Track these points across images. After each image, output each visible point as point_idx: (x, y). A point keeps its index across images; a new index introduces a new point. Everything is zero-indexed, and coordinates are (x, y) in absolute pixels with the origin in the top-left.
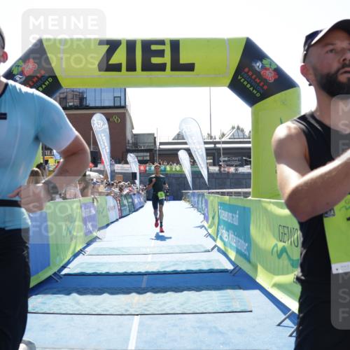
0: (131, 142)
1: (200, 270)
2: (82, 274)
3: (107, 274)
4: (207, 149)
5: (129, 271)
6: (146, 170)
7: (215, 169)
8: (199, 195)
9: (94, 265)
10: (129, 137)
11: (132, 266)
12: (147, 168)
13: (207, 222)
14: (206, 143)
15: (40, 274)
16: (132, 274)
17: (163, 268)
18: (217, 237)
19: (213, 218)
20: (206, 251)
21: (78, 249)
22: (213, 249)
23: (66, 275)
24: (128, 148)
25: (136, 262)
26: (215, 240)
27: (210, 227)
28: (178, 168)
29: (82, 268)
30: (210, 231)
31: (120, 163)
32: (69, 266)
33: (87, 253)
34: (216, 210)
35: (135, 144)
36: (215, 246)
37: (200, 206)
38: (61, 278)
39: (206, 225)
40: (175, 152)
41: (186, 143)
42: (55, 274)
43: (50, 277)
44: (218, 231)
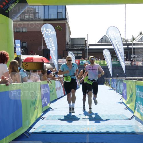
0: (69, 44)
1: (125, 132)
2: (44, 133)
3: (61, 133)
4: (125, 49)
5: (76, 131)
7: (129, 63)
8: (117, 81)
9: (51, 127)
10: (68, 40)
11: (77, 128)
12: (81, 62)
13: (126, 99)
14: (124, 45)
15: (16, 132)
16: (78, 133)
17: (99, 130)
19: (131, 96)
20: (127, 119)
21: (39, 116)
22: (132, 118)
23: (33, 133)
24: (67, 48)
25: (79, 126)
26: (133, 112)
27: (128, 103)
28: (102, 62)
29: (43, 128)
30: (128, 105)
31: (61, 58)
32: (34, 127)
33: (45, 119)
34: (134, 91)
35: (72, 45)
36: (134, 116)
37: (118, 88)
38: (30, 135)
39: (124, 101)
40: (101, 51)
42: (26, 132)
43: (23, 134)
44: (136, 105)
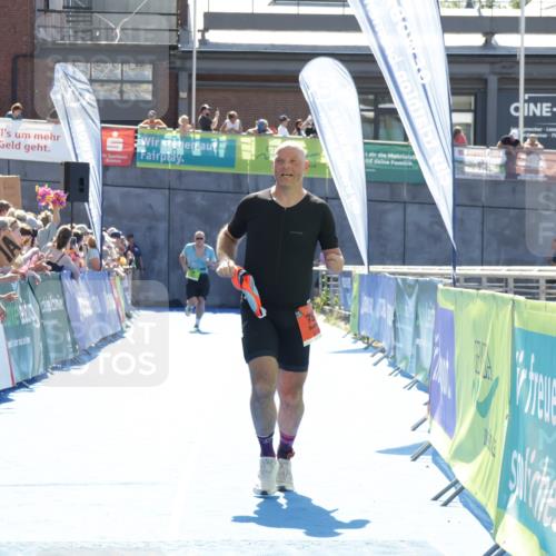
4: (454, 58)
6: (135, 155)
7: (487, 161)
8: (401, 291)
12: (141, 145)
13: (449, 427)
14: (450, 25)
18: (502, 505)
19: (483, 408)
26: (490, 526)
27: (465, 453)
30: (465, 473)
37: (406, 345)
39: (443, 444)
40: (287, 67)
41: (349, 24)
44: (507, 476)
